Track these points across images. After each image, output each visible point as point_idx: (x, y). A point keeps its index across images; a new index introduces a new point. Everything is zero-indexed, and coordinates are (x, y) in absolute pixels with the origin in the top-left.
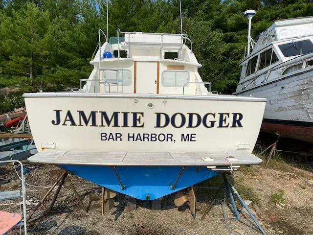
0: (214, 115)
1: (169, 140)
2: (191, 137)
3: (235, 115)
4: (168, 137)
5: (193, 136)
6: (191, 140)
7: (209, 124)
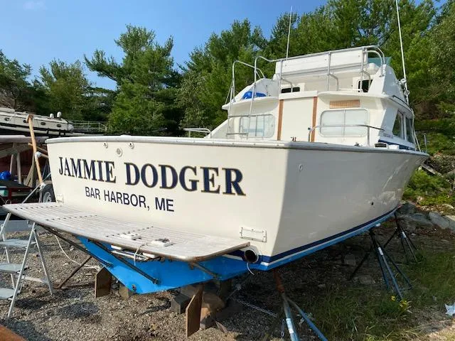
0: (194, 170)
1: (142, 204)
2: (168, 205)
3: (228, 172)
4: (141, 201)
5: (169, 203)
6: (168, 210)
7: (189, 185)
